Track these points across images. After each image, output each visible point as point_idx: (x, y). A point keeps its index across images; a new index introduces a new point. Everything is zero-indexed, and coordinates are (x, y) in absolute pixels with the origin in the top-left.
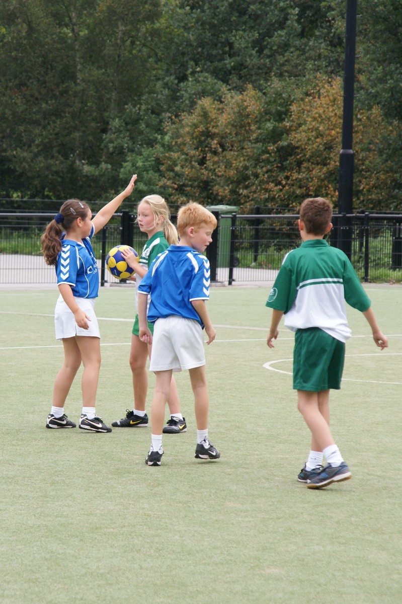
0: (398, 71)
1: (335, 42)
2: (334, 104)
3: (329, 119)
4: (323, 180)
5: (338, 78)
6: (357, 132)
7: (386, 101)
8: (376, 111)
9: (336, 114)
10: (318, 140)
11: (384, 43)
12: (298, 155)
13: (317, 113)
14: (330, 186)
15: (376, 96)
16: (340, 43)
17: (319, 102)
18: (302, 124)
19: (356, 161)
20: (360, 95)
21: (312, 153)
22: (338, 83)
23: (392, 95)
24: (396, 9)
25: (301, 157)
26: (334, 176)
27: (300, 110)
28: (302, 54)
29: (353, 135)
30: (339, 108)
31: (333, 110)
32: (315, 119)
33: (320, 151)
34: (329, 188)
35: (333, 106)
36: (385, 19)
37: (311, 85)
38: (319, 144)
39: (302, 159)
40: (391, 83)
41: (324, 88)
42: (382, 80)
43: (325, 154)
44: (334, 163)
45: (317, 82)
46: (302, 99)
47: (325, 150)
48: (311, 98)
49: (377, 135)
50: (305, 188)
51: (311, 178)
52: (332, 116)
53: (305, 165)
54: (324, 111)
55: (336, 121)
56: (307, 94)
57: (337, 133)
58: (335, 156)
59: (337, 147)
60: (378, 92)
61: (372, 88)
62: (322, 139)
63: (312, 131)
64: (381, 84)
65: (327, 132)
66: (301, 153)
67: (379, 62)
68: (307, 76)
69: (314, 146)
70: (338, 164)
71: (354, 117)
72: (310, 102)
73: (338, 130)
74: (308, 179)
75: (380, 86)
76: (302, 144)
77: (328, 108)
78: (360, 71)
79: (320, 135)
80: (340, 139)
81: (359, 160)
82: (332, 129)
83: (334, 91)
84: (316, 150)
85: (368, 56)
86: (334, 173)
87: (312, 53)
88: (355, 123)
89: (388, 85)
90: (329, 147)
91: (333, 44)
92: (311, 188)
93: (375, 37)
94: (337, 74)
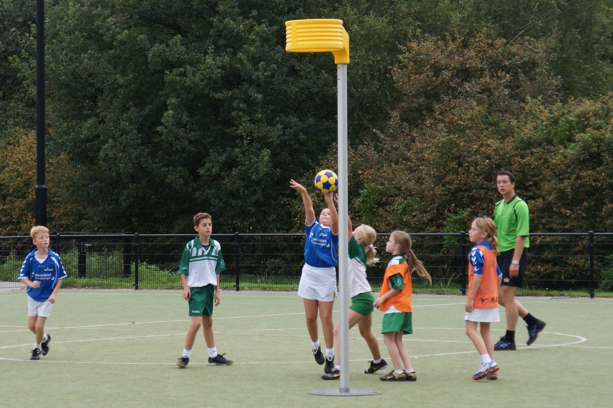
0: (78, 126)
1: (29, 104)
2: (30, 151)
3: (27, 162)
4: (23, 210)
5: (33, 131)
6: (48, 172)
7: (70, 149)
8: (63, 156)
9: (32, 158)
10: (18, 179)
11: (67, 103)
12: (3, 191)
13: (17, 158)
14: (29, 214)
15: (62, 145)
16: (33, 105)
17: (18, 149)
18: (6, 167)
19: (49, 194)
20: (50, 145)
21: (14, 189)
22: (33, 134)
23: (75, 144)
24: (75, 78)
25: (5, 193)
26: (32, 207)
27: (4, 156)
28: (4, 113)
29: (46, 174)
30: (34, 154)
31: (30, 156)
32: (15, 163)
33: (20, 187)
34: (28, 216)
35: (29, 152)
36: (67, 86)
37: (12, 137)
38: (18, 182)
39: (6, 194)
40: (73, 135)
41: (22, 138)
42: (67, 133)
43: (24, 190)
44: (32, 196)
45: (16, 134)
46: (6, 148)
47: (24, 186)
48: (12, 146)
49: (64, 174)
50: (9, 217)
51: (13, 208)
52: (29, 161)
53: (9, 198)
54: (23, 157)
55: (32, 164)
56: (9, 144)
57: (33, 173)
58: (32, 191)
59: (33, 184)
60: (64, 142)
61: (59, 138)
62: (22, 178)
63: (14, 172)
64: (66, 135)
65: (25, 173)
66: (5, 189)
67: (64, 118)
68: (9, 130)
69: (16, 183)
70: (34, 197)
71: (46, 161)
72: (11, 149)
73: (34, 170)
74: (11, 209)
75: (65, 137)
76: (6, 182)
77: (25, 154)
78: (49, 125)
79: (20, 175)
80: (35, 178)
81: (51, 194)
82: (29, 170)
83: (30, 141)
84: (17, 187)
85: (56, 113)
86: (32, 204)
87: (12, 112)
88: (47, 165)
89: (71, 137)
90: (27, 184)
91: (27, 105)
92: (14, 216)
93: (60, 100)
94: (32, 128)
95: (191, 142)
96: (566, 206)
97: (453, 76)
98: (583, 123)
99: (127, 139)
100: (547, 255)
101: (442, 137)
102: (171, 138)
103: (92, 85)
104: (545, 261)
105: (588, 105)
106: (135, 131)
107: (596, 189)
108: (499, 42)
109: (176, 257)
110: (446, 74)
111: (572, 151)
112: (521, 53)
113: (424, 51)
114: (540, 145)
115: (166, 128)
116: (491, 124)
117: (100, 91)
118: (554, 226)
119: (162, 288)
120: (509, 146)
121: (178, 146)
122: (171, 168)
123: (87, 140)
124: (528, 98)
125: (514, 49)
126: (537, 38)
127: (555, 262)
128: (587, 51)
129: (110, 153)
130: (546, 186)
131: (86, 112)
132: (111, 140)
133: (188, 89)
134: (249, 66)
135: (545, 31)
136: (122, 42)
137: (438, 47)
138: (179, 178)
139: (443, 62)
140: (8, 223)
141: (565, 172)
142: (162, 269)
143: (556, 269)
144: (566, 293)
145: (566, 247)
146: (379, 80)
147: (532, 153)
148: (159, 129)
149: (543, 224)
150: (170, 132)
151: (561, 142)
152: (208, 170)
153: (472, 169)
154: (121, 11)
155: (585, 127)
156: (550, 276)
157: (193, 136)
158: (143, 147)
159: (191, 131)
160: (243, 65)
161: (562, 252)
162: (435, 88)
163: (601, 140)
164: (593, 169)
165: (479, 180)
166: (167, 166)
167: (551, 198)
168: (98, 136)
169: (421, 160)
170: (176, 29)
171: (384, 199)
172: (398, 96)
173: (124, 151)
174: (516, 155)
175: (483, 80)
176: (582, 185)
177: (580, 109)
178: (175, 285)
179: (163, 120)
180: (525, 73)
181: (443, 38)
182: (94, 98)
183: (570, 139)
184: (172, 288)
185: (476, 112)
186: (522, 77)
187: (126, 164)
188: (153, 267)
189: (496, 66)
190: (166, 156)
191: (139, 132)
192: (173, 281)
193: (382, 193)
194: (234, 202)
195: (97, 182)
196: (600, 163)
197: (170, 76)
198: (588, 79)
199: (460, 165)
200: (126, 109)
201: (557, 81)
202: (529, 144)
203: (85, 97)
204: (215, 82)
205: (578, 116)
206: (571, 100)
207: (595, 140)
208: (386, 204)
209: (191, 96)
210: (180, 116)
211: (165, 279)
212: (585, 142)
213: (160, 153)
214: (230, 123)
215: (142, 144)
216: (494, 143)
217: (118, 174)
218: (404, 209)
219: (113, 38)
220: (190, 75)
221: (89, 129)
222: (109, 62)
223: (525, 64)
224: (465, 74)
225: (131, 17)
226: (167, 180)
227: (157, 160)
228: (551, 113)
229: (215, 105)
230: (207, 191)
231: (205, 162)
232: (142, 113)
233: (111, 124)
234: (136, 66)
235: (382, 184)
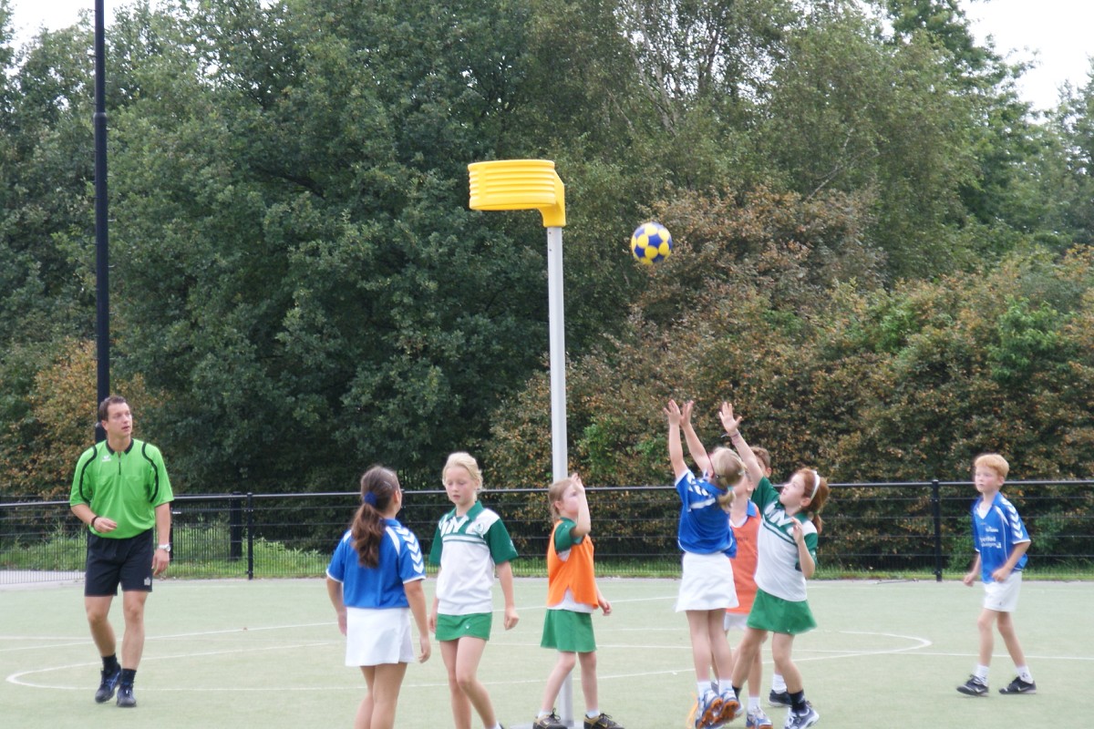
0: (160, 333)
1: (86, 301)
2: (88, 373)
3: (82, 389)
5: (91, 342)
7: (148, 368)
8: (138, 379)
9: (89, 384)
10: (69, 415)
11: (143, 300)
12: (46, 434)
13: (67, 383)
15: (136, 363)
16: (91, 301)
17: (69, 370)
18: (50, 397)
20: (117, 363)
21: (63, 430)
22: (91, 346)
23: (155, 361)
24: (155, 261)
25: (49, 436)
27: (47, 381)
28: (47, 316)
30: (94, 377)
31: (87, 379)
32: (65, 390)
33: (72, 428)
35: (86, 374)
36: (143, 274)
37: (59, 351)
38: (69, 421)
39: (51, 438)
40: (152, 347)
41: (75, 353)
42: (142, 344)
45: (66, 347)
46: (49, 368)
48: (60, 366)
52: (85, 387)
53: (54, 445)
54: (76, 381)
55: (90, 392)
56: (55, 362)
57: (91, 405)
60: (138, 358)
61: (131, 353)
62: (74, 414)
63: (62, 405)
64: (141, 348)
65: (80, 405)
66: (49, 432)
67: (137, 322)
68: (54, 341)
69: (65, 422)
71: (111, 387)
72: (58, 370)
73: (93, 402)
75: (140, 351)
76: (50, 421)
77: (80, 377)
78: (117, 335)
79: (71, 409)
82: (86, 402)
83: (86, 358)
84: (68, 427)
85: (125, 316)
87: (60, 314)
89: (150, 350)
91: (84, 304)
93: (131, 295)
94: (90, 337)
95: (329, 355)
96: (896, 442)
97: (721, 250)
98: (918, 320)
99: (235, 353)
100: (871, 515)
101: (706, 343)
102: (298, 350)
103: (180, 271)
104: (868, 526)
105: (924, 291)
106: (247, 342)
107: (942, 418)
108: (792, 197)
109: (310, 530)
110: (711, 248)
111: (903, 361)
112: (825, 213)
113: (678, 213)
114: (855, 351)
115: (291, 334)
116: (778, 322)
117: (192, 280)
118: (880, 473)
119: (289, 577)
120: (808, 354)
121: (309, 361)
122: (300, 396)
123: (175, 354)
124: (836, 281)
125: (814, 208)
126: (848, 191)
127: (882, 526)
128: (922, 210)
129: (209, 375)
130: (866, 414)
131: (172, 313)
132: (209, 356)
133: (324, 275)
134: (415, 239)
135: (859, 182)
136: (225, 205)
137: (699, 207)
138: (313, 411)
139: (707, 230)
140: (53, 483)
141: (893, 392)
142: (289, 547)
143: (886, 537)
144: (899, 574)
145: (899, 504)
146: (613, 259)
147: (844, 365)
148: (280, 336)
149: (864, 472)
150: (298, 340)
151: (886, 347)
152: (356, 398)
153: (754, 390)
154: (223, 158)
155: (922, 324)
156: (876, 548)
157: (332, 345)
158: (258, 365)
159: (329, 336)
160: (405, 237)
161: (892, 513)
162: (695, 269)
163: (946, 343)
164: (936, 386)
165: (765, 406)
166: (294, 393)
167: (873, 431)
168: (190, 348)
169: (678, 377)
170: (307, 183)
171: (623, 438)
172: (641, 281)
173: (230, 371)
174: (820, 368)
175: (767, 255)
176: (921, 412)
177: (914, 297)
178: (309, 571)
179: (286, 323)
180: (829, 244)
181: (708, 194)
182: (183, 292)
183: (901, 343)
184: (305, 576)
185: (755, 304)
186: (825, 251)
187: (233, 391)
188: (276, 544)
189: (786, 234)
190: (294, 378)
191: (252, 343)
192: (307, 566)
193: (618, 429)
194: (390, 445)
195: (190, 418)
196: (946, 378)
197: (296, 255)
198: (926, 253)
199: (736, 384)
200: (230, 305)
201: (877, 255)
202: (839, 351)
203: (169, 289)
204: (365, 263)
205: (912, 309)
206: (900, 284)
207: (938, 343)
208: (626, 444)
209: (329, 285)
210: (313, 315)
211: (293, 563)
212: (921, 347)
213: (284, 374)
214: (389, 326)
215: (257, 360)
216: (787, 351)
217: (221, 406)
218: (653, 452)
219: (211, 199)
220: (325, 253)
221: (176, 338)
222: (205, 235)
223: (832, 229)
224: (740, 246)
225: (238, 167)
226: (295, 415)
227: (281, 384)
228: (871, 303)
229: (366, 299)
230: (353, 429)
231: (351, 387)
232: (256, 311)
233: (210, 329)
234: (246, 241)
235: (618, 415)
